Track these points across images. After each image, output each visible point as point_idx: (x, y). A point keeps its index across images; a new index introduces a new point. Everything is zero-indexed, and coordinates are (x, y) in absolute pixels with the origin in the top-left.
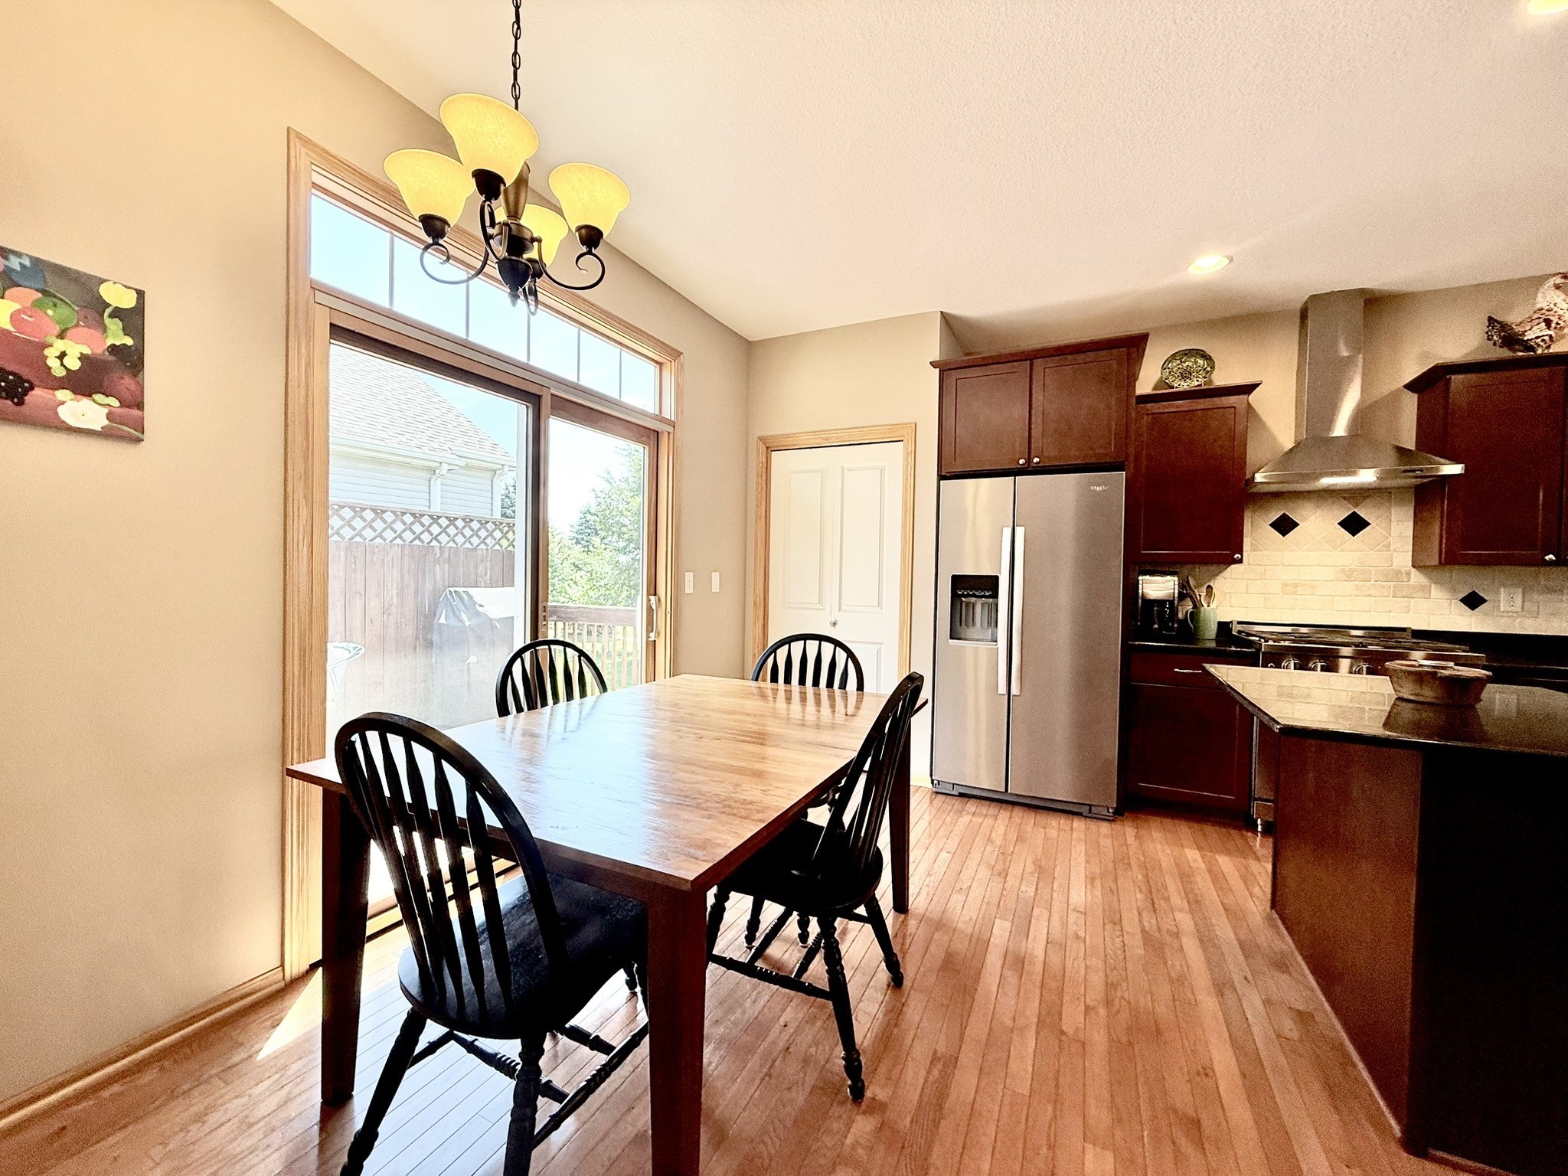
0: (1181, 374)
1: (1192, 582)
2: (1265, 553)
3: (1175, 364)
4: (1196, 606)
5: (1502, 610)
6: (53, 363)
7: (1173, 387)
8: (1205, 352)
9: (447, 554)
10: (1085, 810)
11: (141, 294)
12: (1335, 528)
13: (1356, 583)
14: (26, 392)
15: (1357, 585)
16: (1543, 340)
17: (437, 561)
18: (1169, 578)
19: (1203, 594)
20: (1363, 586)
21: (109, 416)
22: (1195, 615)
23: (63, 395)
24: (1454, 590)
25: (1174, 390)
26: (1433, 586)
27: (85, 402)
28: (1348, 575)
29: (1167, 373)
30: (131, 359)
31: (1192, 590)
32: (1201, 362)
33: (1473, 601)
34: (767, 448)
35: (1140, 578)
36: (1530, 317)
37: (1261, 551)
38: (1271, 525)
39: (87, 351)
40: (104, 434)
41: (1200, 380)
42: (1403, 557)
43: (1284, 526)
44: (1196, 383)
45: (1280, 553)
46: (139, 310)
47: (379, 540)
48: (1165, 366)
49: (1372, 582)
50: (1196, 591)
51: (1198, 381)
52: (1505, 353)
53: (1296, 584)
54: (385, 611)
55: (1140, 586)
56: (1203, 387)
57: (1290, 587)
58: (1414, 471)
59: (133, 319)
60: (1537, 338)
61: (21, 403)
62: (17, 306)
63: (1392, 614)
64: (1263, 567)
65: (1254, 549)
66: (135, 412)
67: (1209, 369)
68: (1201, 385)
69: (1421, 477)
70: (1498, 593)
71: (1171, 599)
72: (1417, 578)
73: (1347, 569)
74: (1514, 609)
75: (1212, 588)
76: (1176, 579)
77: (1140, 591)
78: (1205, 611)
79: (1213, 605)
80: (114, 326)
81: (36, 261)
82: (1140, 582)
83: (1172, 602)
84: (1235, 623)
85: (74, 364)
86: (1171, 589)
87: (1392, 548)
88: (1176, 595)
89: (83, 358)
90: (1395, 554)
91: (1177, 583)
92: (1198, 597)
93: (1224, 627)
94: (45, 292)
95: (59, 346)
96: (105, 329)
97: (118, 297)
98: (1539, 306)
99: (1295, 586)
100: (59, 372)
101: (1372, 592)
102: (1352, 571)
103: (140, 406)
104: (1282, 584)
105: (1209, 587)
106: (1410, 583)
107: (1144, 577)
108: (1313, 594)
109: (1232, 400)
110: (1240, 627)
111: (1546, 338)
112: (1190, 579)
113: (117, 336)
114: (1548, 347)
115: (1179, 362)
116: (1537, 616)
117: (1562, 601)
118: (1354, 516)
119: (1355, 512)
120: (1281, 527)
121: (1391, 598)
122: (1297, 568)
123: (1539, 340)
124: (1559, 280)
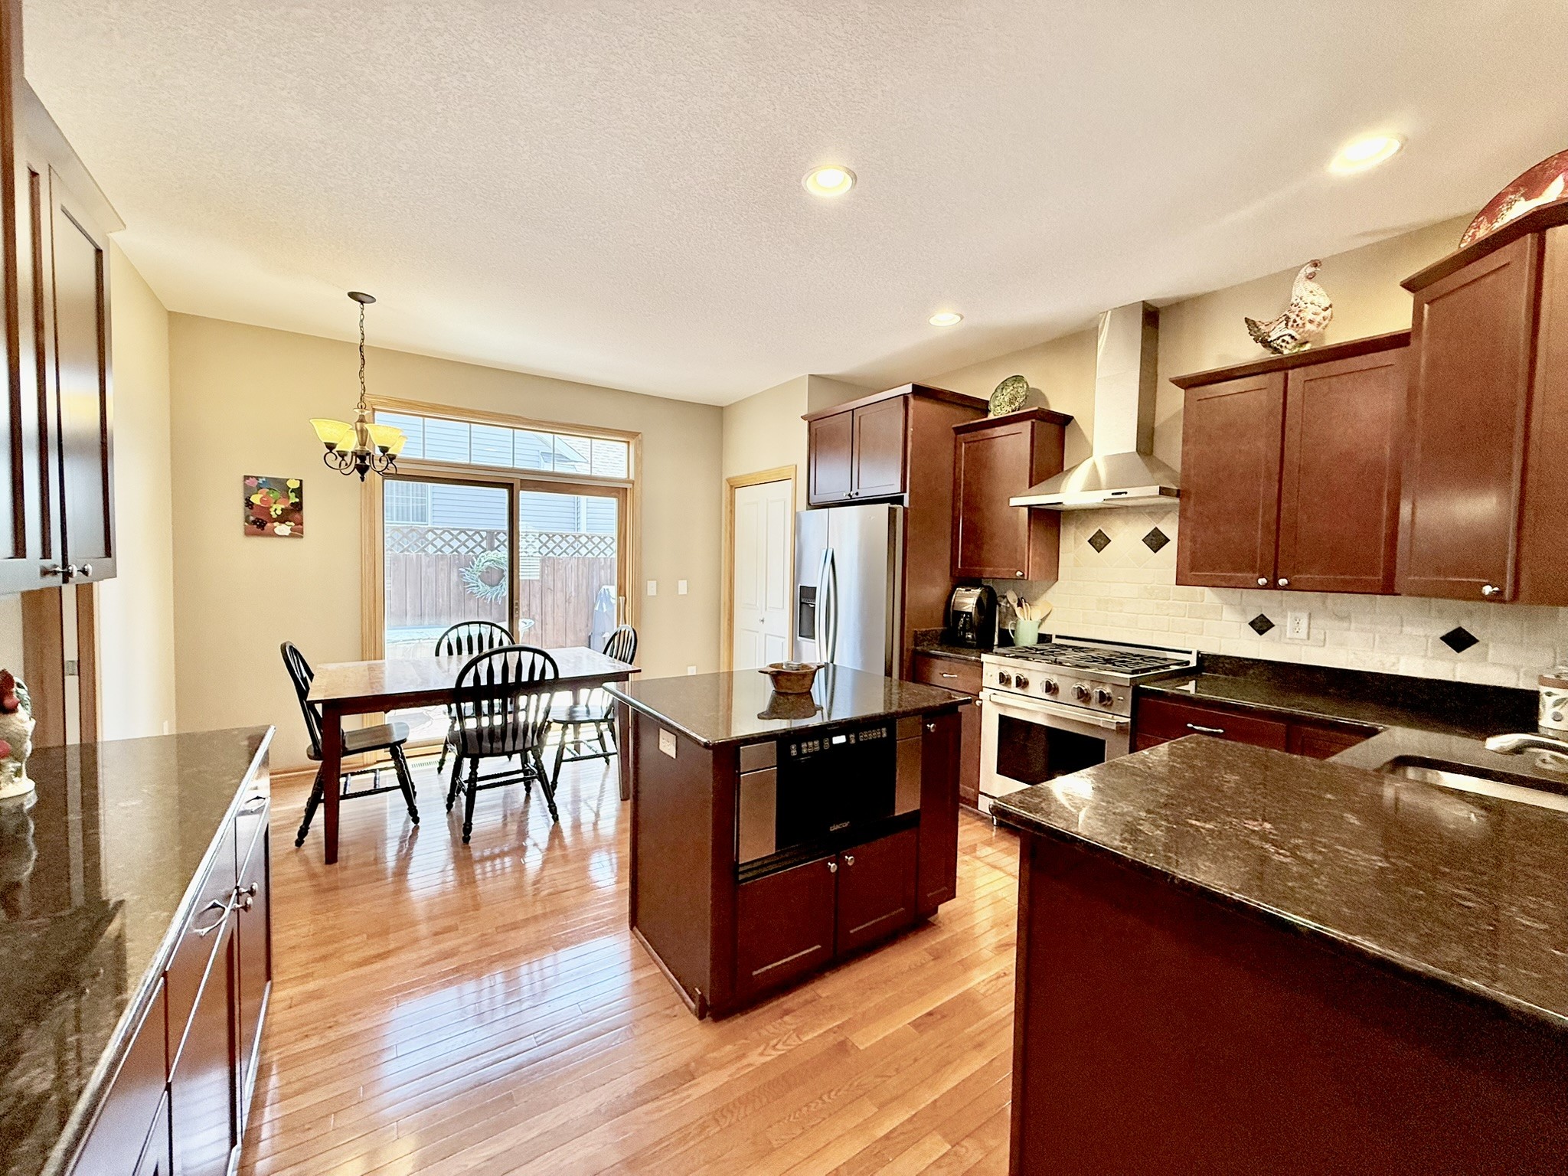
0: (1010, 400)
2: (1084, 569)
3: (1006, 391)
4: (1017, 618)
5: (1289, 635)
6: (273, 513)
9: (609, 563)
11: (301, 481)
12: (1139, 544)
13: (1156, 601)
14: (265, 525)
15: (1157, 603)
16: (1285, 340)
17: (603, 567)
18: (975, 591)
21: (291, 530)
23: (276, 524)
24: (1244, 612)
26: (1224, 606)
27: (283, 525)
28: (1153, 593)
29: (999, 400)
30: (298, 507)
33: (1262, 625)
34: (731, 486)
35: (957, 590)
36: (1282, 314)
37: (1081, 566)
38: (1088, 541)
39: (283, 507)
40: (291, 536)
43: (1099, 542)
45: (1094, 569)
46: (300, 488)
47: (564, 555)
48: (997, 394)
49: (1170, 601)
53: (1107, 600)
54: (567, 601)
55: (956, 597)
57: (1103, 603)
59: (299, 492)
60: (1279, 338)
61: (263, 529)
62: (262, 496)
63: (1188, 636)
64: (1083, 583)
65: (1073, 564)
66: (300, 526)
70: (1285, 617)
72: (1211, 598)
73: (1149, 587)
74: (1296, 636)
77: (956, 605)
78: (1023, 624)
80: (292, 495)
81: (266, 478)
82: (956, 594)
84: (1054, 637)
85: (279, 512)
89: (282, 510)
94: (270, 489)
95: (275, 506)
96: (289, 498)
97: (293, 484)
98: (1293, 300)
99: (1107, 602)
100: (275, 516)
101: (1170, 612)
102: (1153, 589)
103: (301, 524)
104: (1097, 600)
106: (1203, 603)
108: (1121, 611)
109: (1020, 426)
110: (1059, 641)
111: (1287, 338)
113: (294, 499)
114: (1296, 346)
116: (1324, 646)
117: (1349, 630)
118: (1156, 532)
119: (1156, 528)
120: (1096, 543)
121: (1186, 618)
122: (1108, 584)
123: (1279, 341)
124: (1311, 270)
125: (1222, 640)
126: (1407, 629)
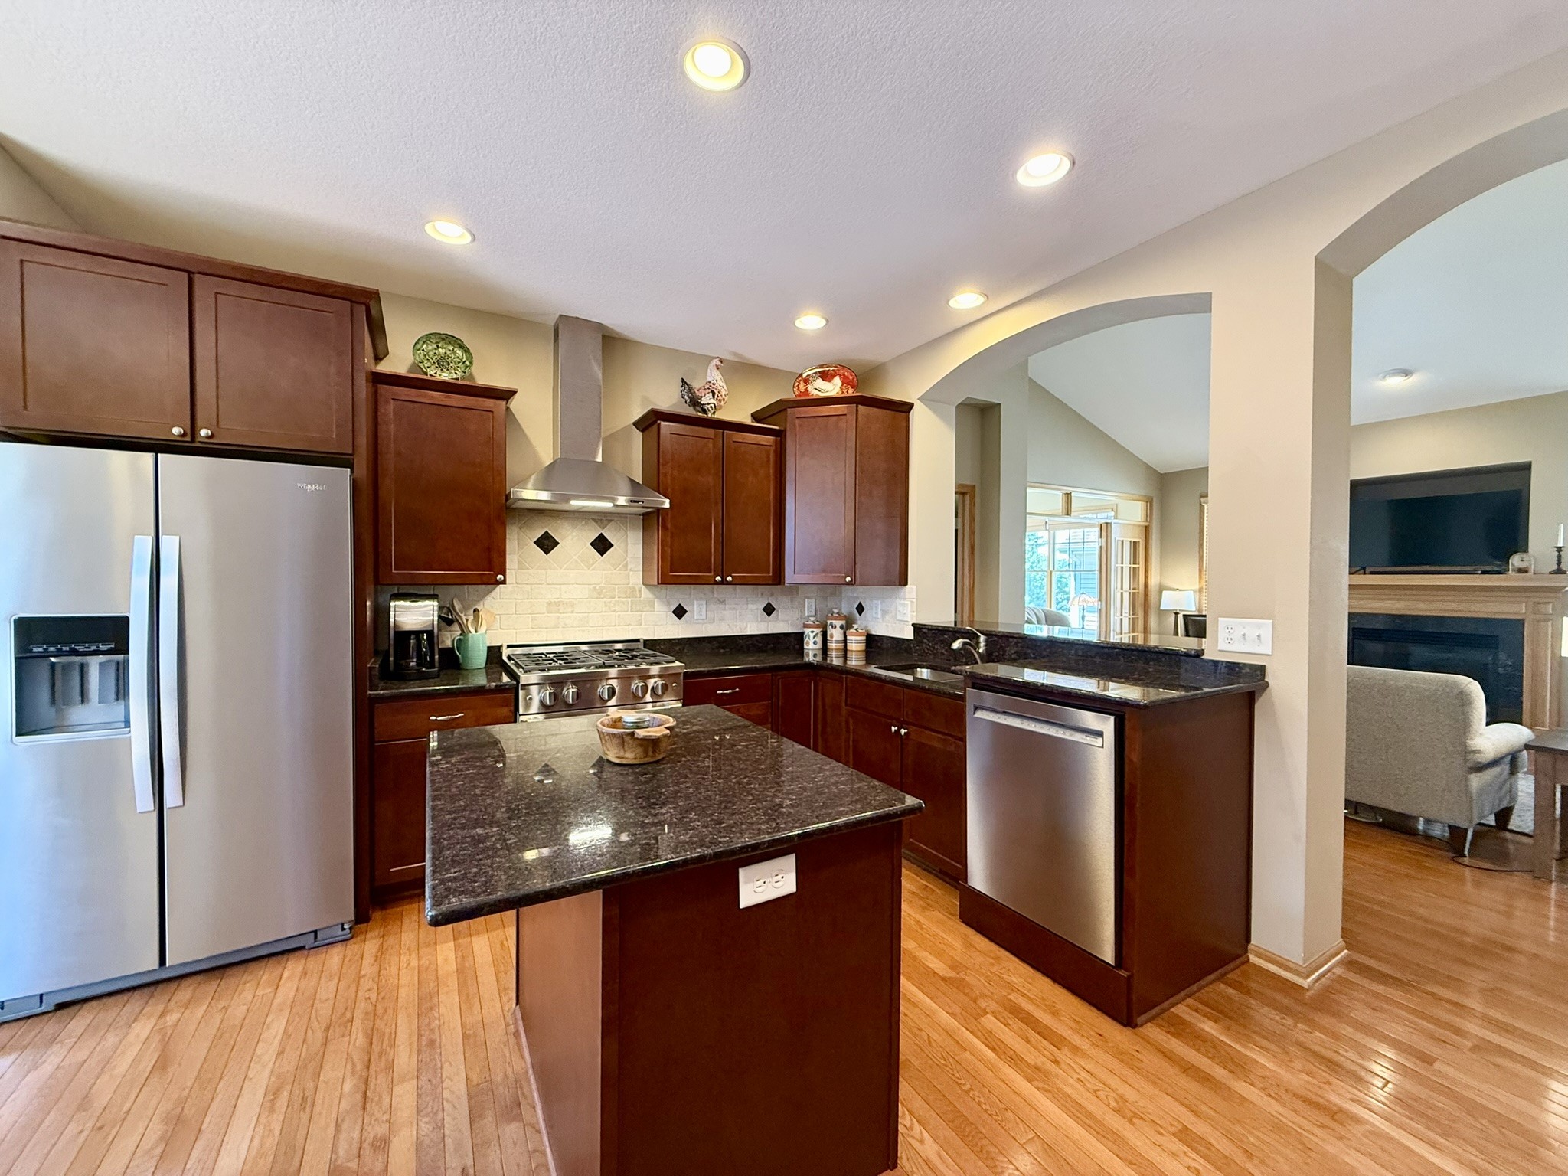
0: (438, 361)
1: (457, 606)
2: (530, 572)
3: (430, 348)
4: (464, 632)
5: (696, 618)
7: (426, 374)
8: (462, 342)
10: (309, 941)
12: (587, 548)
13: (605, 599)
15: (605, 602)
16: (711, 407)
18: (427, 602)
19: (471, 618)
20: (610, 602)
22: (461, 642)
24: (668, 604)
25: (429, 377)
26: (656, 600)
28: (599, 593)
29: (422, 356)
31: (457, 614)
32: (459, 352)
33: (680, 612)
35: (392, 604)
36: (704, 387)
37: (528, 569)
38: (535, 542)
41: (459, 374)
42: (636, 578)
43: (547, 544)
44: (455, 376)
45: (544, 572)
48: (418, 346)
49: (616, 599)
50: (462, 615)
51: (456, 373)
52: (689, 411)
53: (559, 602)
55: (392, 614)
56: (459, 382)
57: (554, 606)
58: (638, 502)
60: (708, 404)
63: (631, 627)
64: (529, 586)
65: (521, 567)
67: (467, 363)
68: (457, 379)
69: (643, 507)
70: (694, 604)
71: (431, 629)
72: (646, 594)
73: (598, 587)
74: (701, 617)
75: (479, 611)
76: (436, 603)
77: (392, 620)
78: (472, 637)
79: (482, 630)
82: (392, 609)
83: (430, 633)
84: (505, 647)
86: (429, 615)
87: (629, 568)
88: (436, 623)
90: (631, 573)
91: (436, 608)
92: (465, 622)
93: (494, 653)
98: (709, 379)
99: (558, 604)
101: (616, 608)
102: (602, 589)
104: (547, 603)
105: (475, 610)
106: (642, 599)
107: (398, 603)
108: (572, 612)
109: (489, 403)
110: (510, 651)
111: (713, 405)
112: (454, 601)
114: (714, 413)
115: (435, 346)
116: (714, 622)
117: (725, 610)
118: (601, 538)
119: (601, 534)
120: (544, 545)
121: (629, 613)
122: (558, 586)
123: (709, 406)
124: (719, 363)
125: (656, 627)
126: (750, 606)
